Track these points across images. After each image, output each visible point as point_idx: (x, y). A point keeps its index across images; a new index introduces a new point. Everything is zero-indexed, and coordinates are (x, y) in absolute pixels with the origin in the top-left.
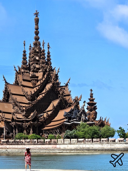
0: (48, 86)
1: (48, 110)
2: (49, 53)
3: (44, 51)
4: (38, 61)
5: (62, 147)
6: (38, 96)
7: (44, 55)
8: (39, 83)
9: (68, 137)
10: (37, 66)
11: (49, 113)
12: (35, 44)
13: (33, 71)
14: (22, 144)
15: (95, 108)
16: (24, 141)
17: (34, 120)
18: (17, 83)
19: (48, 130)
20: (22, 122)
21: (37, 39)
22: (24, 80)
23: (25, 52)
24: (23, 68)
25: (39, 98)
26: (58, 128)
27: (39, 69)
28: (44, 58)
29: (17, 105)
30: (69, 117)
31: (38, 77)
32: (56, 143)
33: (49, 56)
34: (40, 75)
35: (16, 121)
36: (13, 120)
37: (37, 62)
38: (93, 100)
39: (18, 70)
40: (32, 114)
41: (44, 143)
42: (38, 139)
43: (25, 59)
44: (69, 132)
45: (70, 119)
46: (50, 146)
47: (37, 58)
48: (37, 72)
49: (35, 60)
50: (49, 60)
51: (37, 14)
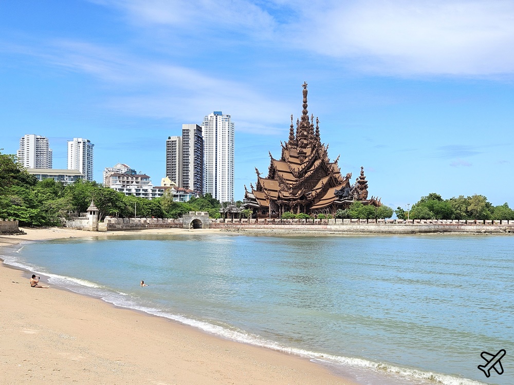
0: (317, 163)
1: (316, 187)
2: (317, 128)
3: (312, 126)
4: (307, 136)
5: (334, 227)
6: (306, 172)
7: (312, 130)
8: (307, 159)
9: (339, 217)
10: (305, 142)
11: (318, 191)
12: (303, 119)
13: (301, 147)
14: (289, 223)
15: (366, 187)
16: (291, 220)
17: (301, 198)
18: (283, 160)
19: (317, 209)
20: (289, 200)
21: (305, 113)
22: (291, 156)
23: (292, 127)
24: (290, 143)
25: (307, 175)
26: (328, 207)
27: (307, 145)
28: (312, 133)
29: (283, 183)
30: (339, 195)
31: (306, 153)
32: (326, 224)
33: (317, 132)
34: (308, 151)
35: (282, 199)
36: (279, 198)
37: (305, 137)
38: (363, 178)
39: (284, 145)
40: (299, 192)
41: (313, 223)
42: (306, 218)
43: (292, 134)
44: (341, 212)
45: (341, 197)
46: (320, 227)
47: (305, 133)
48: (305, 148)
49: (303, 135)
50: (317, 136)
51: (305, 86)
